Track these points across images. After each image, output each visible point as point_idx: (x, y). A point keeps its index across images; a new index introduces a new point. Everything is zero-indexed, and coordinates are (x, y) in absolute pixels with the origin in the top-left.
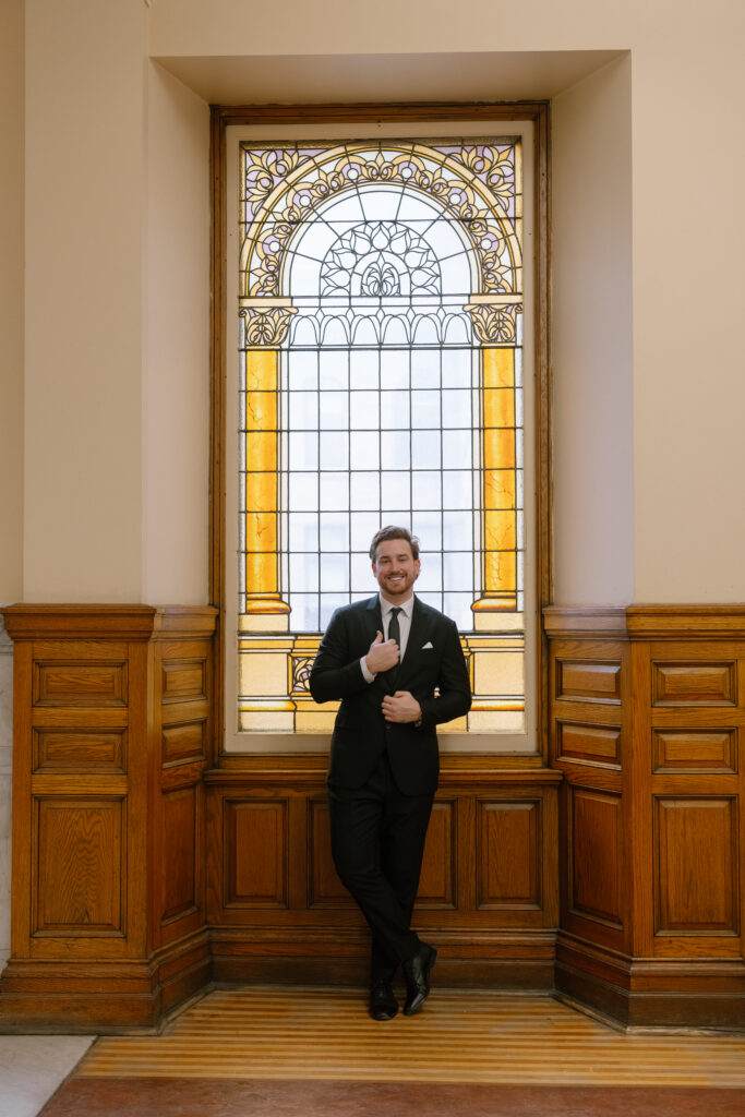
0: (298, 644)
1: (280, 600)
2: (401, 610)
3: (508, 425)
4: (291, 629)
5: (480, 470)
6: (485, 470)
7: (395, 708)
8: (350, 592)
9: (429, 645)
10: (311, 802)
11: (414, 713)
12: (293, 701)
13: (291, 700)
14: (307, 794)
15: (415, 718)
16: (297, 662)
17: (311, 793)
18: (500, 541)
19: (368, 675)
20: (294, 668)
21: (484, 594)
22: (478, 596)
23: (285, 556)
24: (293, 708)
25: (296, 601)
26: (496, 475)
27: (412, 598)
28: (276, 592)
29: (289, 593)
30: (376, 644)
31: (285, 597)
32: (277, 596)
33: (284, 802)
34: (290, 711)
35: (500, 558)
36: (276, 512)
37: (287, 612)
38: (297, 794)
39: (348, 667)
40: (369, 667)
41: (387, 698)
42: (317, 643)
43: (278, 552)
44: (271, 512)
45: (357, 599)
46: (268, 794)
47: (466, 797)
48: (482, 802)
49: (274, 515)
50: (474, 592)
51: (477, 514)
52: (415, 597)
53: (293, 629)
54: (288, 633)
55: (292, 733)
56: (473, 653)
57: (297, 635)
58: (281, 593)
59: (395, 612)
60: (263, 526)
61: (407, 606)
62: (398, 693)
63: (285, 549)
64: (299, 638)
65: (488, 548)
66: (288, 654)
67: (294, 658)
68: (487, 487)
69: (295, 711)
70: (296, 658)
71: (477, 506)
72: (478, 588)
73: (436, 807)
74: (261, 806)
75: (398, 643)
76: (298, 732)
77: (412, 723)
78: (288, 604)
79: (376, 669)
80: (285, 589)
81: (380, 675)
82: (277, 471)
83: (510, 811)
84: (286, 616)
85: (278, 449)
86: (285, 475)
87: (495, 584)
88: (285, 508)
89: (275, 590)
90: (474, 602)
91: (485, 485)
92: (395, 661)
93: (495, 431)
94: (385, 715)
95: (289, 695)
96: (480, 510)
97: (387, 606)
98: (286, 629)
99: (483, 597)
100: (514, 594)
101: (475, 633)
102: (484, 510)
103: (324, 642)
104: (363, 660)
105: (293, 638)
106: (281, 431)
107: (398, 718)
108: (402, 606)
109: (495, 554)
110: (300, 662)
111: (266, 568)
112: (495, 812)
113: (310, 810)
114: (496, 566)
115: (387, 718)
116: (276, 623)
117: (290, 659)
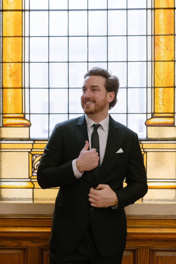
0: (35, 146)
1: (24, 118)
2: (100, 125)
3: (170, 7)
4: (31, 137)
5: (152, 36)
6: (155, 35)
7: (97, 198)
8: (69, 114)
9: (121, 151)
10: (42, 250)
11: (111, 201)
12: (32, 182)
13: (31, 181)
14: (39, 244)
15: (113, 204)
16: (35, 157)
17: (41, 244)
18: (164, 81)
19: (77, 173)
20: (33, 161)
21: (153, 115)
22: (149, 116)
23: (27, 90)
24: (33, 186)
25: (33, 119)
26: (162, 39)
27: (108, 117)
28: (22, 113)
29: (30, 114)
30: (84, 151)
31: (27, 117)
32: (22, 115)
33: (24, 249)
34: (31, 188)
35: (164, 92)
36: (22, 62)
37: (29, 126)
38: (33, 245)
39: (63, 166)
40: (78, 168)
41: (92, 190)
42: (44, 146)
43: (23, 88)
44: (18, 62)
45: (72, 117)
46: (14, 244)
47: (143, 247)
48: (153, 251)
49: (21, 64)
50: (147, 114)
51: (149, 64)
52: (110, 117)
53: (32, 137)
54: (29, 139)
55: (31, 202)
56: (146, 152)
57: (34, 140)
58: (25, 114)
59: (96, 127)
60: (13, 71)
61: (104, 123)
62: (100, 186)
63: (27, 86)
64: (36, 142)
65: (156, 86)
66: (29, 152)
67: (33, 155)
68: (156, 47)
69: (33, 188)
70: (34, 155)
71: (149, 59)
72: (149, 111)
73: (125, 253)
74: (10, 252)
75: (98, 151)
76: (35, 202)
77: (110, 207)
78: (29, 121)
79: (83, 169)
80: (27, 111)
81: (86, 173)
82: (22, 37)
83: (171, 257)
84: (28, 128)
85: (22, 23)
86: (27, 39)
87: (160, 109)
88: (27, 60)
89: (21, 112)
90: (147, 120)
91: (155, 45)
92: (96, 164)
93: (162, 10)
94: (90, 203)
95: (30, 178)
96: (152, 61)
97: (91, 123)
98: (28, 137)
99: (153, 117)
100: (172, 115)
101: (148, 139)
102: (154, 61)
103: (48, 147)
104: (74, 162)
105: (32, 142)
106: (25, 11)
107: (100, 204)
108: (100, 123)
109: (161, 90)
110: (36, 157)
111: (15, 98)
112: (162, 257)
113: (42, 255)
114: (161, 97)
115: (92, 204)
116: (22, 133)
117: (30, 155)
